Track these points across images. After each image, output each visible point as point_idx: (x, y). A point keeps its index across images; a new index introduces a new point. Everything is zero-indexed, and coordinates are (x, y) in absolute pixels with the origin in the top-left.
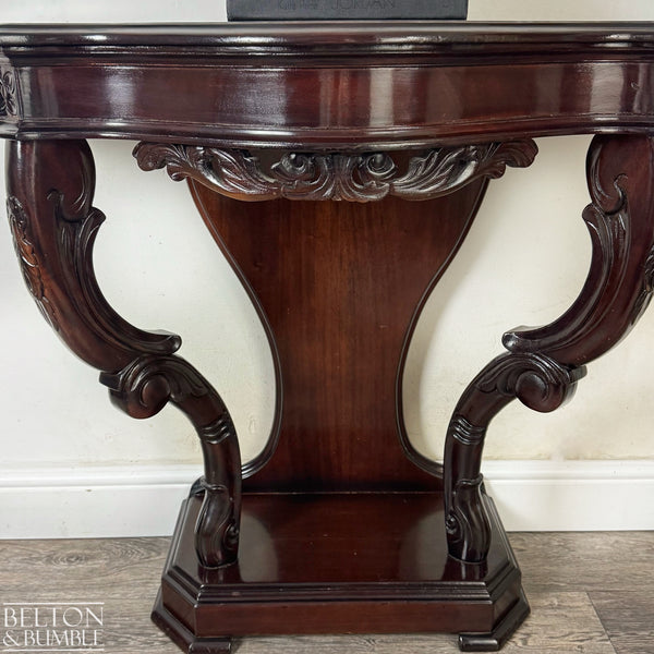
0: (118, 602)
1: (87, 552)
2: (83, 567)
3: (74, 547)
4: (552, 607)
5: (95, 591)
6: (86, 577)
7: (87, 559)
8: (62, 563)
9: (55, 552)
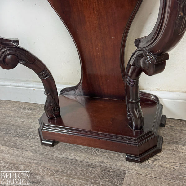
0: (33, 124)
1: (34, 107)
2: (31, 112)
3: (32, 106)
4: (172, 150)
5: (30, 120)
6: (30, 115)
7: (33, 110)
8: (26, 110)
9: (26, 106)
